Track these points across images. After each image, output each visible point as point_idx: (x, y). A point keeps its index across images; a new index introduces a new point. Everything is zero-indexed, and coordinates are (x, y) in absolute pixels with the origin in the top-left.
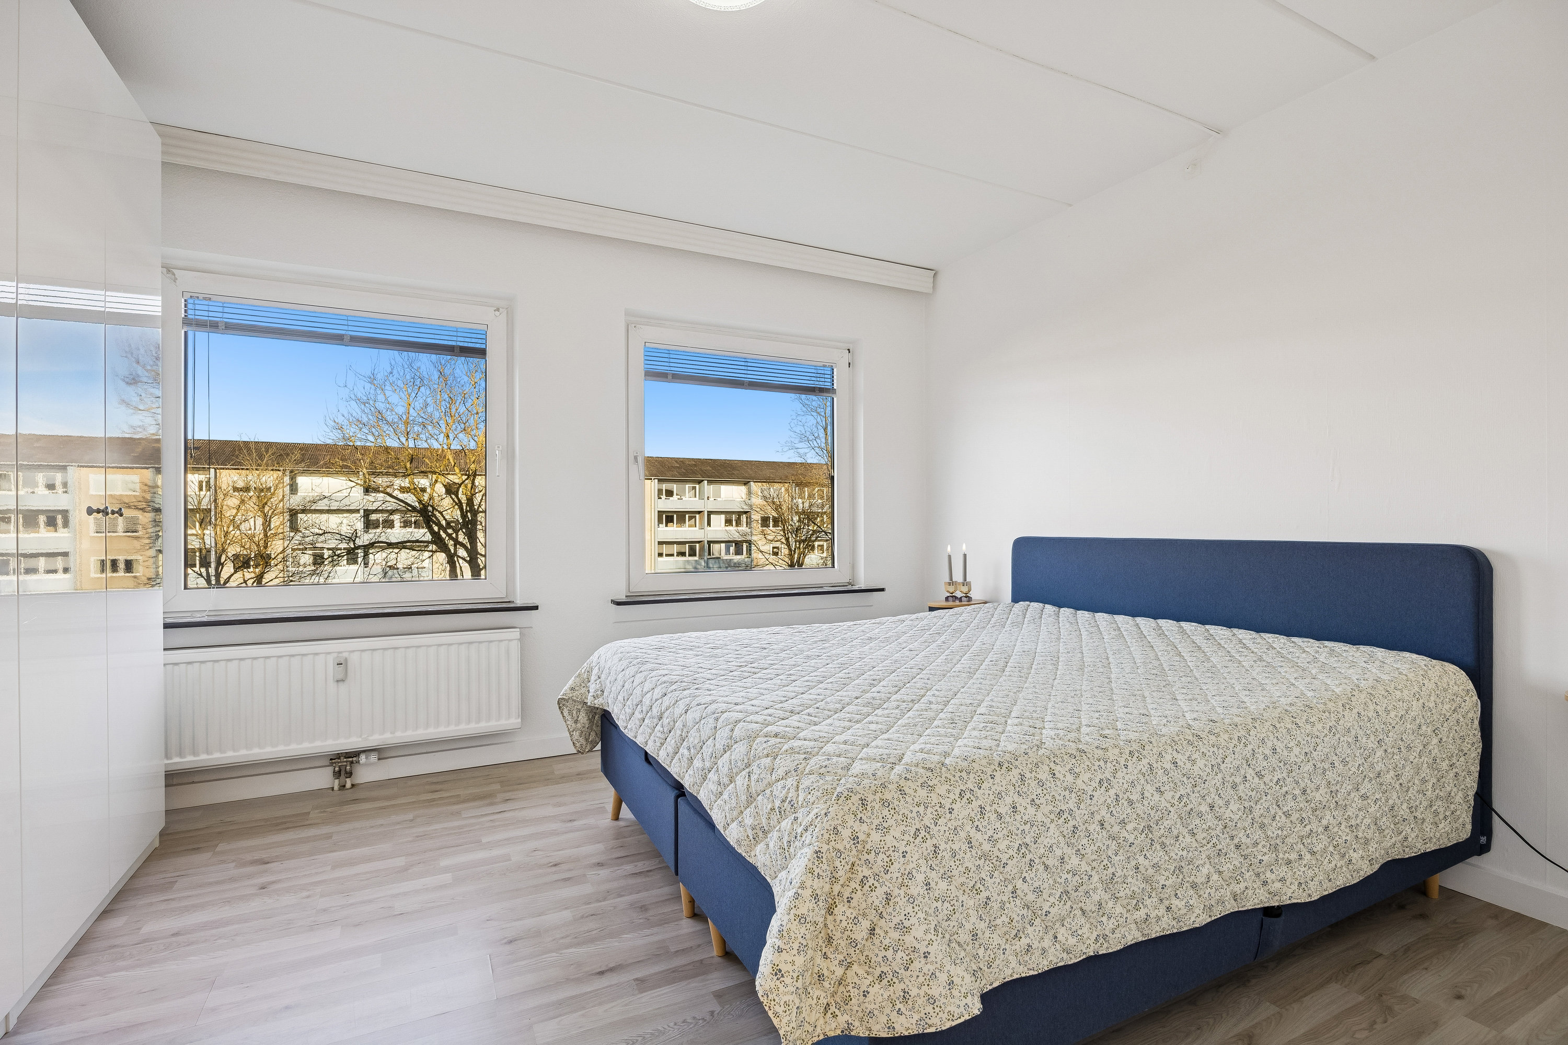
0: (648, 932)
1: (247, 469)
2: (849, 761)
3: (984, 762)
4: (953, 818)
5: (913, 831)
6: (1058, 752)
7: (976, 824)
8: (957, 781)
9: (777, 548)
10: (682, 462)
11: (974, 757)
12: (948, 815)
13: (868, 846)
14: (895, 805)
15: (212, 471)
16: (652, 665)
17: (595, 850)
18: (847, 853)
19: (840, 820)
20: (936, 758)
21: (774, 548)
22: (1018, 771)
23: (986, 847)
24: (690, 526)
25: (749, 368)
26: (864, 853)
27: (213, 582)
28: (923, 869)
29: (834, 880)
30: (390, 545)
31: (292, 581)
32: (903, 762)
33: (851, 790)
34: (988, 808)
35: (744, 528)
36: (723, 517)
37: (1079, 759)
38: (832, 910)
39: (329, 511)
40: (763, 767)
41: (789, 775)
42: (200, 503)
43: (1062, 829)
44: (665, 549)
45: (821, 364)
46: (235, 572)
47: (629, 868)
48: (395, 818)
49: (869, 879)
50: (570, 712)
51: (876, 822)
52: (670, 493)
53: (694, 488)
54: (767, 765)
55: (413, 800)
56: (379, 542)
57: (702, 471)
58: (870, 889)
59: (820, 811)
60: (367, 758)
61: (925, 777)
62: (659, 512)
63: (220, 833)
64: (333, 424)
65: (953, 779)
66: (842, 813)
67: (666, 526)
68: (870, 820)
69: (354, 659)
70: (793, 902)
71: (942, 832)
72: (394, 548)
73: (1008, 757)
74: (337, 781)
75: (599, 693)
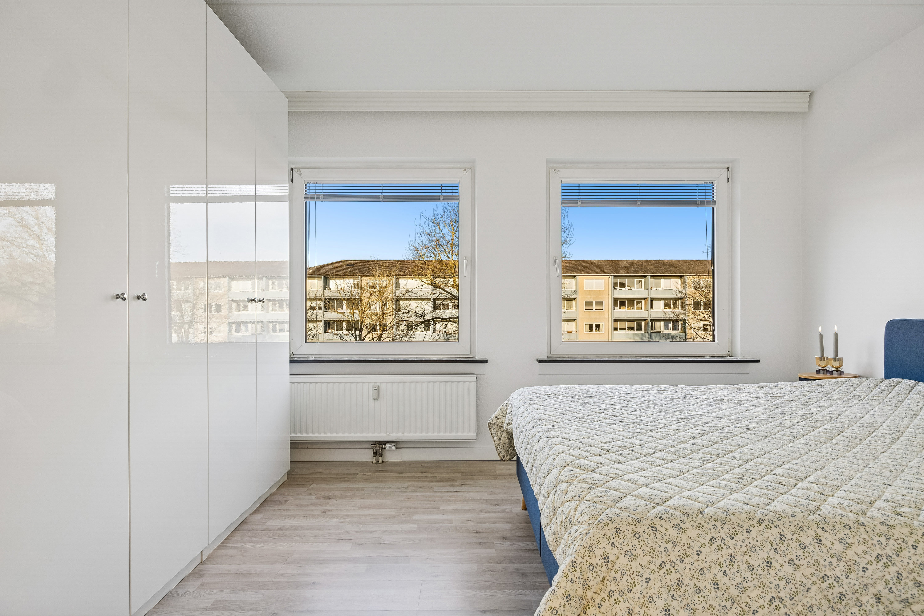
0: (522, 591)
1: (374, 276)
2: (622, 495)
3: (743, 517)
4: (700, 559)
5: (658, 562)
6: (831, 521)
7: (724, 569)
8: (710, 529)
9: (707, 325)
10: (631, 263)
11: (735, 511)
12: (696, 557)
13: (616, 567)
14: (645, 538)
15: (360, 277)
16: (537, 406)
17: (504, 527)
18: (599, 568)
19: (596, 540)
20: (697, 505)
21: (704, 325)
22: (778, 530)
23: (734, 592)
24: (638, 309)
25: (641, 191)
26: (613, 571)
27: (358, 339)
28: (664, 596)
29: (586, 586)
30: (443, 320)
31: (395, 340)
32: (667, 504)
33: (610, 519)
34: (738, 558)
35: (679, 310)
36: (663, 302)
37: (856, 530)
38: (585, 610)
39: (410, 300)
40: (561, 489)
41: (574, 498)
42: (352, 295)
43: (826, 593)
44: (619, 325)
45: (703, 182)
46: (368, 333)
47: (523, 545)
48: (398, 485)
49: (615, 593)
50: (496, 432)
51: (626, 548)
52: (622, 285)
53: (641, 281)
54: (564, 488)
55: (411, 476)
56: (437, 318)
57: (646, 268)
58: (614, 602)
59: (583, 531)
60: (390, 446)
61: (679, 519)
62: (614, 298)
63: (314, 478)
64: (413, 248)
65: (706, 526)
66: (598, 536)
67: (620, 308)
68: (621, 546)
69: (383, 387)
70: (550, 596)
71: (687, 570)
72: (444, 322)
73: (771, 516)
74: (375, 457)
75: (510, 421)
